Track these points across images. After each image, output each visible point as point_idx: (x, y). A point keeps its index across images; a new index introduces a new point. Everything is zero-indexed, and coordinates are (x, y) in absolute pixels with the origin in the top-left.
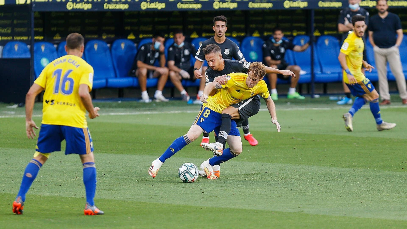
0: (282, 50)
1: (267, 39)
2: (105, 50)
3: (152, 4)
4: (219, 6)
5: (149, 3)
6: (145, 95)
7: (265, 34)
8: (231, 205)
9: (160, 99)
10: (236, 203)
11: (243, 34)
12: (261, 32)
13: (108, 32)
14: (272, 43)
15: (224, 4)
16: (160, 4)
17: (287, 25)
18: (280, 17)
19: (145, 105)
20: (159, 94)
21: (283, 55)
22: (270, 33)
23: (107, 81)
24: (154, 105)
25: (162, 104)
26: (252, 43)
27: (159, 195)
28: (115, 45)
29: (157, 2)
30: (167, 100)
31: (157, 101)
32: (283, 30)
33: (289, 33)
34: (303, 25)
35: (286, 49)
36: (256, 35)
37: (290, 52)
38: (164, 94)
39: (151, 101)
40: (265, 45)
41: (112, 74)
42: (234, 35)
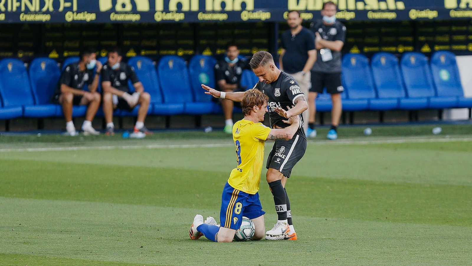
0: (239, 70)
1: (220, 59)
2: (21, 71)
3: (79, 14)
4: (162, 17)
5: (75, 14)
6: (70, 126)
7: (219, 52)
8: (176, 261)
9: (88, 131)
10: (182, 260)
11: (191, 52)
12: (213, 50)
13: (25, 49)
14: (226, 62)
15: (168, 14)
16: (89, 14)
17: (245, 41)
18: (236, 32)
19: (70, 139)
20: (87, 126)
21: (239, 77)
22: (223, 51)
23: (24, 110)
24: (82, 138)
25: (92, 138)
26: (202, 63)
27: (88, 249)
28: (33, 65)
29: (86, 12)
30: (97, 133)
31: (86, 134)
32: (239, 47)
33: (247, 51)
34: (265, 41)
35: (243, 69)
36: (207, 53)
37: (248, 73)
38: (94, 125)
39: (77, 134)
40: (217, 66)
41: (30, 100)
42: (180, 53)
